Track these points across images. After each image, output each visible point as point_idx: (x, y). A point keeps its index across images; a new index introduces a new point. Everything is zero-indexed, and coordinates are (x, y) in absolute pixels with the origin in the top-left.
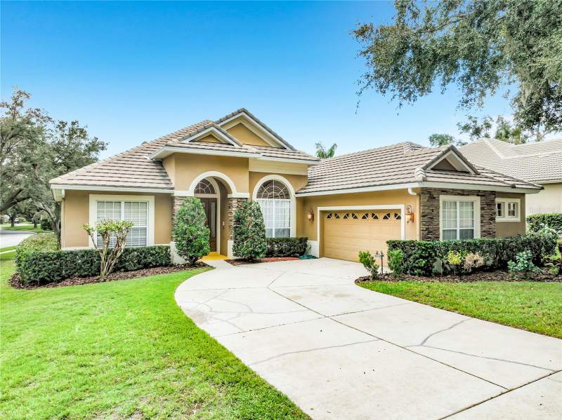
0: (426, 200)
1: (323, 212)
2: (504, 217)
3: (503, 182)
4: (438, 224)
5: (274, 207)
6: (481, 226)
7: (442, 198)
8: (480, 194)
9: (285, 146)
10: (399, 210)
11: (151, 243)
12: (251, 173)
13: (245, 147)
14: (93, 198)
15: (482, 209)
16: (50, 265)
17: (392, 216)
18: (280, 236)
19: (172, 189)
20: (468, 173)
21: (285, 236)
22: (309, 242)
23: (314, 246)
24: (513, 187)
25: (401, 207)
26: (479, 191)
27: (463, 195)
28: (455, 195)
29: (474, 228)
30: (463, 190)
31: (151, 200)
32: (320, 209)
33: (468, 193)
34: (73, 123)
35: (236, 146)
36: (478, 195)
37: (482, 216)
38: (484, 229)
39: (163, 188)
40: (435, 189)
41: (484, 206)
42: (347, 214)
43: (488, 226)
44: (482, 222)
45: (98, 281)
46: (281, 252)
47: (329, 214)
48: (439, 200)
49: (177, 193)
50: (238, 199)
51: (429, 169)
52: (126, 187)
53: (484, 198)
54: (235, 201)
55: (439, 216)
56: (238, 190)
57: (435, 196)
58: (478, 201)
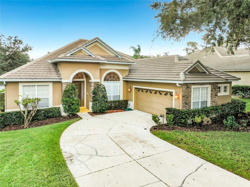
0: (185, 89)
1: (136, 88)
2: (221, 93)
4: (191, 100)
5: (112, 85)
7: (193, 87)
9: (118, 55)
10: (172, 92)
11: (51, 105)
12: (100, 69)
14: (21, 85)
15: (212, 91)
17: (169, 94)
19: (61, 79)
21: (117, 99)
22: (129, 102)
23: (131, 104)
24: (227, 80)
25: (173, 91)
27: (203, 85)
29: (207, 100)
31: (51, 84)
32: (134, 86)
33: (205, 84)
34: (16, 37)
35: (93, 56)
36: (210, 84)
37: (211, 94)
38: (212, 100)
40: (189, 84)
41: (212, 89)
42: (147, 91)
43: (214, 99)
44: (211, 97)
45: (23, 128)
46: (115, 107)
47: (138, 90)
48: (191, 88)
49: (63, 81)
50: (94, 82)
51: (187, 72)
53: (213, 86)
54: (93, 84)
55: (191, 96)
56: (94, 78)
57: (189, 86)
58: (210, 86)
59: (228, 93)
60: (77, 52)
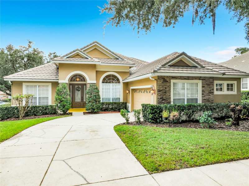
0: (161, 83)
1: (132, 90)
2: (224, 91)
3: (218, 72)
4: (170, 96)
5: (111, 88)
6: (202, 97)
7: (173, 81)
8: (201, 78)
9: (118, 58)
11: (50, 103)
12: (97, 72)
13: (94, 59)
14: (24, 84)
15: (203, 87)
16: (3, 112)
19: (58, 79)
20: (196, 67)
22: (128, 104)
23: (129, 106)
24: (224, 74)
26: (201, 77)
27: (189, 79)
28: (182, 79)
29: (198, 98)
30: (188, 77)
31: (50, 85)
32: (131, 88)
33: (192, 78)
35: (90, 59)
36: (200, 79)
37: (203, 91)
38: (204, 98)
39: (54, 79)
40: (167, 77)
41: (204, 85)
42: (139, 90)
43: (208, 97)
44: (203, 94)
45: (19, 119)
48: (170, 83)
49: (60, 81)
50: (90, 84)
51: (167, 65)
52: (37, 79)
53: (204, 81)
54: (88, 85)
55: (170, 91)
56: (90, 80)
57: (167, 80)
58: (200, 83)
59: (235, 92)
60: (74, 55)
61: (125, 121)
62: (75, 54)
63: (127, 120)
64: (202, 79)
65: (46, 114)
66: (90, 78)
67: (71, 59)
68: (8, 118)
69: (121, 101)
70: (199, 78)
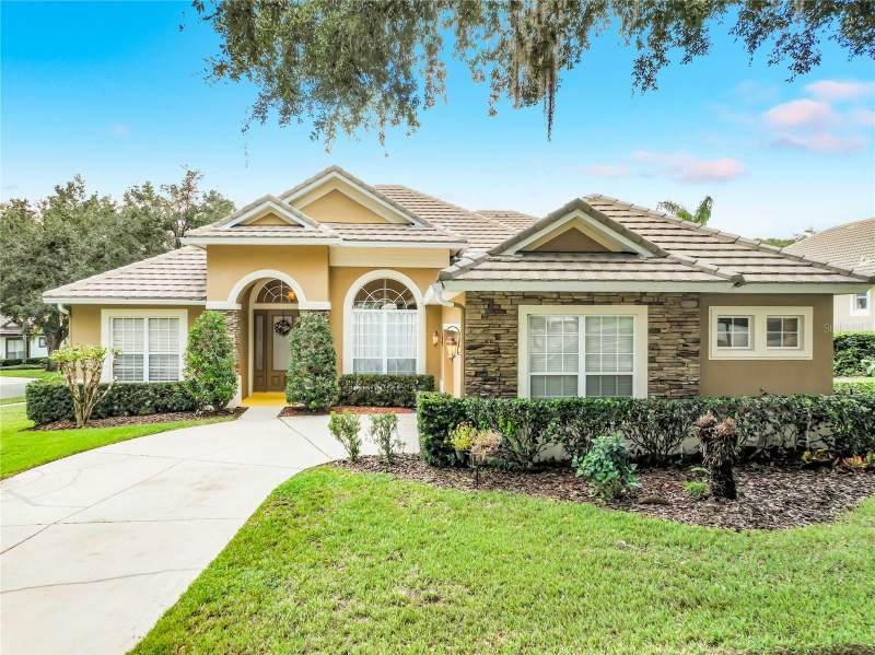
0: (479, 317)
3: (715, 273)
4: (515, 364)
6: (650, 369)
7: (524, 310)
8: (644, 299)
9: (412, 220)
12: (332, 270)
13: (323, 227)
14: (105, 314)
15: (653, 331)
16: (37, 401)
18: (395, 373)
19: (205, 298)
20: (635, 254)
21: (407, 372)
24: (738, 281)
26: (644, 294)
27: (593, 303)
28: (563, 303)
29: (633, 373)
30: (589, 294)
31: (184, 315)
32: (445, 327)
33: (605, 299)
35: (308, 227)
36: (639, 302)
37: (652, 347)
38: (658, 375)
39: (191, 298)
40: (505, 295)
41: (657, 326)
43: (674, 370)
44: (651, 360)
46: (380, 398)
48: (516, 317)
49: (210, 305)
50: (309, 311)
51: (511, 252)
53: (657, 309)
54: (306, 316)
55: (516, 348)
56: (308, 298)
57: (503, 307)
58: (641, 315)
59: (805, 351)
60: (258, 215)
61: (345, 455)
62: (262, 212)
63: (355, 451)
64: (651, 300)
65: (165, 410)
66: (309, 293)
67: (246, 231)
68: (53, 420)
69: (421, 370)
70: (638, 299)
